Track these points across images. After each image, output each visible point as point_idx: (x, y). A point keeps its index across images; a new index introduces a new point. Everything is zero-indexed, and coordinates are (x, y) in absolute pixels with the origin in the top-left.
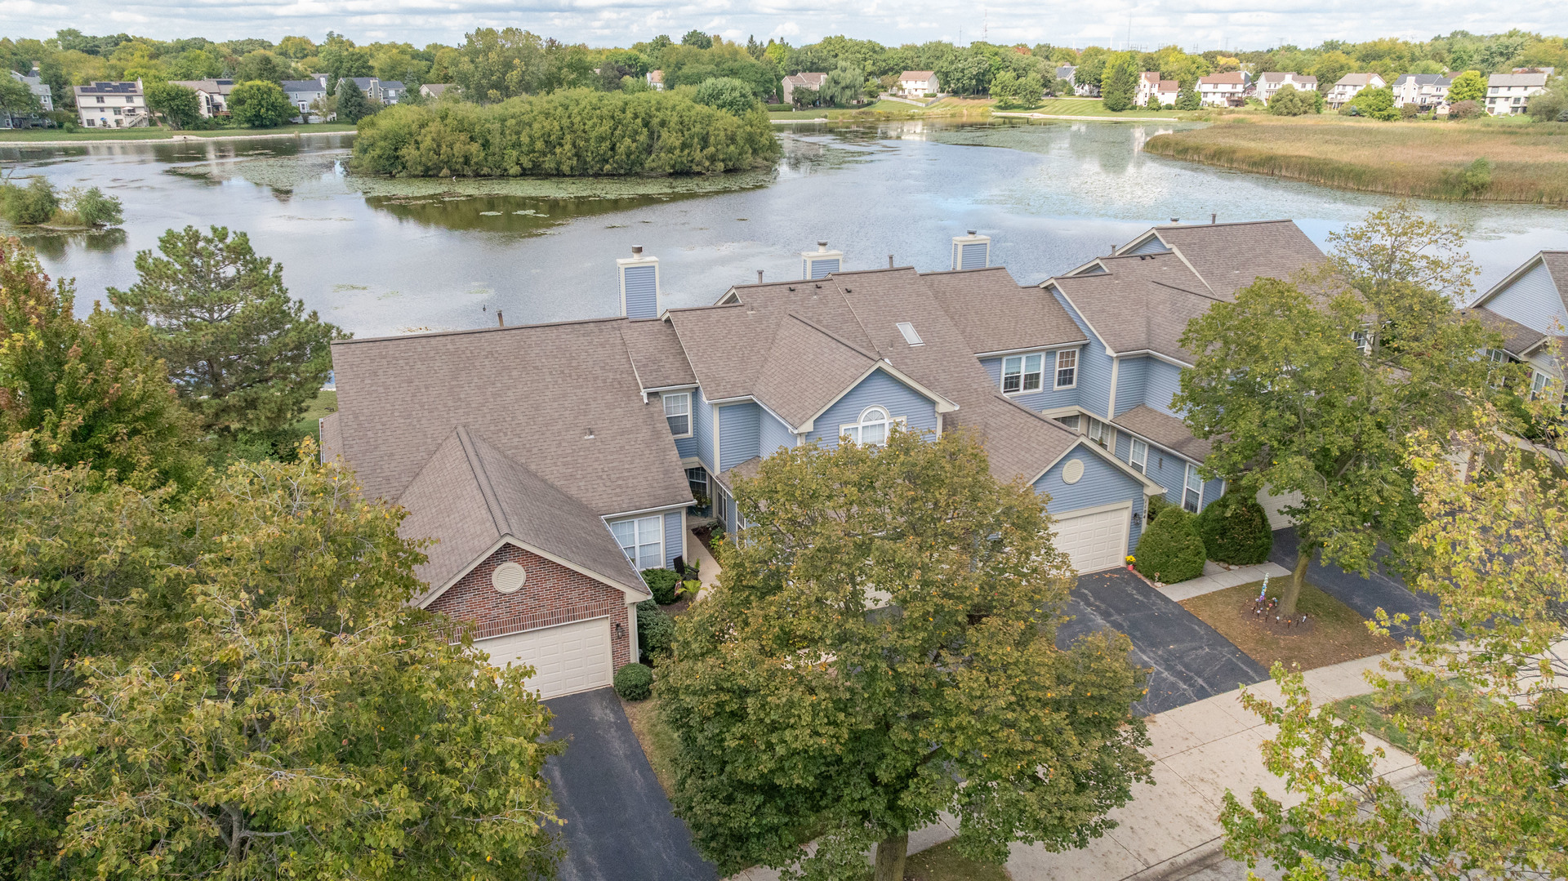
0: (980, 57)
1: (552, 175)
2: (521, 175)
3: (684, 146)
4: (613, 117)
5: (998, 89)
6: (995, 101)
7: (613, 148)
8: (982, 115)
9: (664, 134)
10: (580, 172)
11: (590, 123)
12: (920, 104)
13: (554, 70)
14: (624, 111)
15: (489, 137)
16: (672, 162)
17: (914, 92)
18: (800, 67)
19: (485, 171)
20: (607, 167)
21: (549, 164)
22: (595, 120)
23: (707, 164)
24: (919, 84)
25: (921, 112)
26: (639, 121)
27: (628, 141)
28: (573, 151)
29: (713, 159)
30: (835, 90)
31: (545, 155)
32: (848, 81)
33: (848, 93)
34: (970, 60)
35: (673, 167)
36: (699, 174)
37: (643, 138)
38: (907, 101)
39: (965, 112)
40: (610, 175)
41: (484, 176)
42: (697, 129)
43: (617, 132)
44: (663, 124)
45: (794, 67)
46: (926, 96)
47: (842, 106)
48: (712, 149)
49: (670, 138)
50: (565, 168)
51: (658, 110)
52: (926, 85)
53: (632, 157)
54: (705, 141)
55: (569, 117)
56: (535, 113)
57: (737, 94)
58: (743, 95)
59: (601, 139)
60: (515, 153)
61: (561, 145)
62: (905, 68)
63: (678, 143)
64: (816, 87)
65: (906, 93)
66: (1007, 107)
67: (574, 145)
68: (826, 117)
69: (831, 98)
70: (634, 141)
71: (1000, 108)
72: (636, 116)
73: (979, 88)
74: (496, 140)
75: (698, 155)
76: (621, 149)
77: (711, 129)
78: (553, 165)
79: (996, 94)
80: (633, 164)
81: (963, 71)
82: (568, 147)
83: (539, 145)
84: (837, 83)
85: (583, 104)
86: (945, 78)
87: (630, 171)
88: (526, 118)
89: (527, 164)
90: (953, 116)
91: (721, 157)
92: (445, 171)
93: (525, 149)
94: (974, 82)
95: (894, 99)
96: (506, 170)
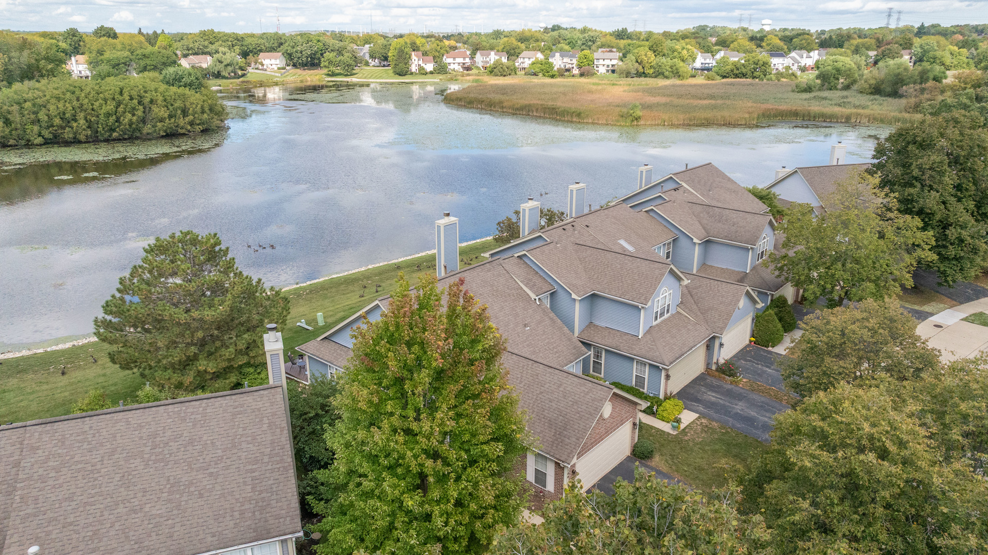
0: (310, 43)
1: (71, 143)
2: (44, 144)
3: (170, 117)
4: (114, 99)
5: (326, 64)
6: (325, 71)
7: (118, 120)
8: (319, 80)
9: (155, 109)
10: (95, 140)
11: (97, 104)
12: (277, 75)
14: (121, 93)
15: (9, 116)
16: (165, 128)
17: (270, 66)
19: (12, 142)
20: (115, 135)
21: (67, 134)
22: (101, 101)
23: (189, 127)
24: (273, 61)
26: (135, 101)
28: (87, 124)
29: (191, 124)
30: (220, 67)
31: (63, 128)
32: (228, 61)
34: (304, 45)
35: (165, 131)
36: (184, 134)
37: (140, 113)
38: (268, 73)
40: (118, 140)
41: (11, 146)
42: (178, 104)
43: (121, 109)
44: (152, 101)
46: (279, 69)
47: (224, 77)
48: (191, 117)
49: (160, 111)
50: (82, 137)
51: (146, 92)
52: (278, 61)
53: (133, 126)
54: (185, 112)
55: (78, 99)
56: (48, 97)
59: (108, 115)
60: (36, 128)
61: (76, 120)
62: (261, 51)
63: (166, 115)
64: (204, 66)
65: (265, 67)
66: (333, 74)
67: (86, 119)
69: (218, 72)
70: (134, 115)
71: (328, 75)
72: (131, 99)
73: (312, 62)
74: (16, 118)
75: (181, 122)
76: (124, 121)
77: (188, 104)
78: (71, 136)
79: (325, 67)
80: (134, 130)
82: (82, 122)
83: (57, 121)
84: (220, 62)
85: (88, 90)
87: (132, 137)
88: (39, 101)
89: (49, 136)
90: (302, 81)
91: (198, 122)
93: (44, 124)
95: (259, 71)
96: (29, 141)
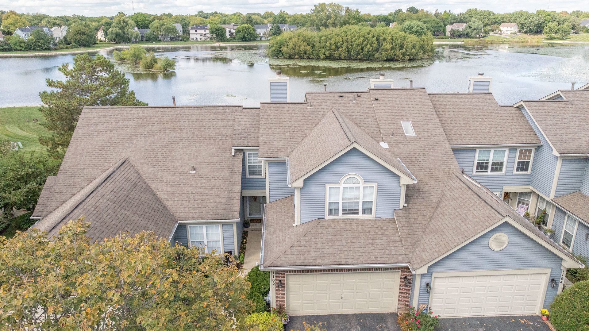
0: (540, 16)
1: (337, 59)
2: (325, 59)
3: (392, 49)
4: (364, 36)
5: (548, 31)
6: (545, 36)
7: (362, 49)
8: (538, 42)
9: (384, 44)
10: (349, 58)
11: (354, 39)
12: (508, 37)
13: (347, 19)
14: (369, 34)
15: (315, 44)
16: (386, 55)
17: (506, 32)
18: (455, 21)
19: (312, 57)
20: (359, 57)
21: (336, 55)
22: (356, 37)
23: (401, 56)
24: (509, 29)
25: (508, 40)
26: (375, 38)
27: (369, 46)
28: (346, 50)
29: (404, 54)
30: (469, 30)
31: (335, 51)
32: (475, 27)
33: (475, 32)
34: (535, 18)
35: (387, 57)
36: (397, 60)
37: (375, 45)
38: (502, 36)
39: (529, 41)
40: (360, 60)
41: (311, 59)
42: (399, 42)
43: (365, 42)
44: (384, 39)
45: (453, 21)
46: (511, 34)
47: (472, 38)
48: (404, 50)
49: (386, 45)
50: (343, 57)
51: (383, 34)
52: (512, 29)
53: (370, 53)
54: (401, 47)
55: (346, 36)
56: (333, 34)
57: (419, 28)
58: (421, 29)
59: (358, 45)
60: (324, 50)
61: (342, 47)
62: (503, 22)
63: (389, 48)
64: (461, 29)
65: (502, 32)
66: (551, 39)
67: (347, 47)
68: (463, 41)
69: (467, 34)
70: (371, 46)
71: (548, 39)
72: (373, 36)
73: (538, 30)
74: (317, 45)
75: (397, 53)
76: (366, 49)
77: (405, 42)
78: (338, 55)
79: (546, 33)
80: (370, 56)
81: (531, 23)
82: (344, 48)
83: (333, 47)
84: (470, 27)
85: (353, 31)
86: (521, 26)
87: (369, 58)
88: (329, 36)
89: (328, 55)
90: (523, 42)
91: (408, 54)
92: (297, 57)
93: (328, 48)
94: (536, 27)
95: (496, 35)
96: (320, 57)
